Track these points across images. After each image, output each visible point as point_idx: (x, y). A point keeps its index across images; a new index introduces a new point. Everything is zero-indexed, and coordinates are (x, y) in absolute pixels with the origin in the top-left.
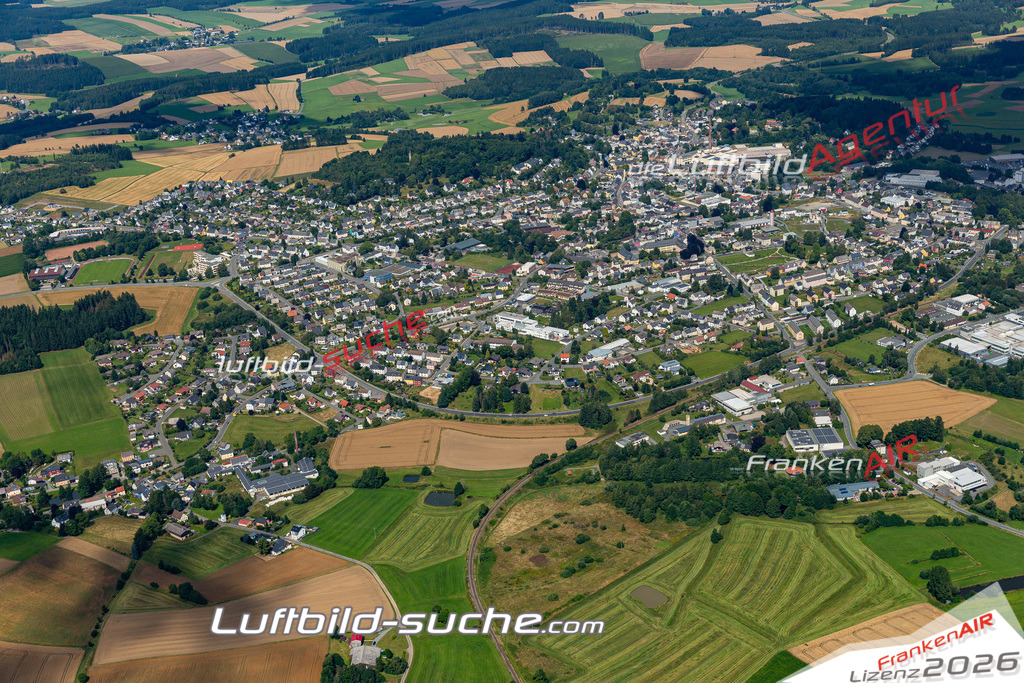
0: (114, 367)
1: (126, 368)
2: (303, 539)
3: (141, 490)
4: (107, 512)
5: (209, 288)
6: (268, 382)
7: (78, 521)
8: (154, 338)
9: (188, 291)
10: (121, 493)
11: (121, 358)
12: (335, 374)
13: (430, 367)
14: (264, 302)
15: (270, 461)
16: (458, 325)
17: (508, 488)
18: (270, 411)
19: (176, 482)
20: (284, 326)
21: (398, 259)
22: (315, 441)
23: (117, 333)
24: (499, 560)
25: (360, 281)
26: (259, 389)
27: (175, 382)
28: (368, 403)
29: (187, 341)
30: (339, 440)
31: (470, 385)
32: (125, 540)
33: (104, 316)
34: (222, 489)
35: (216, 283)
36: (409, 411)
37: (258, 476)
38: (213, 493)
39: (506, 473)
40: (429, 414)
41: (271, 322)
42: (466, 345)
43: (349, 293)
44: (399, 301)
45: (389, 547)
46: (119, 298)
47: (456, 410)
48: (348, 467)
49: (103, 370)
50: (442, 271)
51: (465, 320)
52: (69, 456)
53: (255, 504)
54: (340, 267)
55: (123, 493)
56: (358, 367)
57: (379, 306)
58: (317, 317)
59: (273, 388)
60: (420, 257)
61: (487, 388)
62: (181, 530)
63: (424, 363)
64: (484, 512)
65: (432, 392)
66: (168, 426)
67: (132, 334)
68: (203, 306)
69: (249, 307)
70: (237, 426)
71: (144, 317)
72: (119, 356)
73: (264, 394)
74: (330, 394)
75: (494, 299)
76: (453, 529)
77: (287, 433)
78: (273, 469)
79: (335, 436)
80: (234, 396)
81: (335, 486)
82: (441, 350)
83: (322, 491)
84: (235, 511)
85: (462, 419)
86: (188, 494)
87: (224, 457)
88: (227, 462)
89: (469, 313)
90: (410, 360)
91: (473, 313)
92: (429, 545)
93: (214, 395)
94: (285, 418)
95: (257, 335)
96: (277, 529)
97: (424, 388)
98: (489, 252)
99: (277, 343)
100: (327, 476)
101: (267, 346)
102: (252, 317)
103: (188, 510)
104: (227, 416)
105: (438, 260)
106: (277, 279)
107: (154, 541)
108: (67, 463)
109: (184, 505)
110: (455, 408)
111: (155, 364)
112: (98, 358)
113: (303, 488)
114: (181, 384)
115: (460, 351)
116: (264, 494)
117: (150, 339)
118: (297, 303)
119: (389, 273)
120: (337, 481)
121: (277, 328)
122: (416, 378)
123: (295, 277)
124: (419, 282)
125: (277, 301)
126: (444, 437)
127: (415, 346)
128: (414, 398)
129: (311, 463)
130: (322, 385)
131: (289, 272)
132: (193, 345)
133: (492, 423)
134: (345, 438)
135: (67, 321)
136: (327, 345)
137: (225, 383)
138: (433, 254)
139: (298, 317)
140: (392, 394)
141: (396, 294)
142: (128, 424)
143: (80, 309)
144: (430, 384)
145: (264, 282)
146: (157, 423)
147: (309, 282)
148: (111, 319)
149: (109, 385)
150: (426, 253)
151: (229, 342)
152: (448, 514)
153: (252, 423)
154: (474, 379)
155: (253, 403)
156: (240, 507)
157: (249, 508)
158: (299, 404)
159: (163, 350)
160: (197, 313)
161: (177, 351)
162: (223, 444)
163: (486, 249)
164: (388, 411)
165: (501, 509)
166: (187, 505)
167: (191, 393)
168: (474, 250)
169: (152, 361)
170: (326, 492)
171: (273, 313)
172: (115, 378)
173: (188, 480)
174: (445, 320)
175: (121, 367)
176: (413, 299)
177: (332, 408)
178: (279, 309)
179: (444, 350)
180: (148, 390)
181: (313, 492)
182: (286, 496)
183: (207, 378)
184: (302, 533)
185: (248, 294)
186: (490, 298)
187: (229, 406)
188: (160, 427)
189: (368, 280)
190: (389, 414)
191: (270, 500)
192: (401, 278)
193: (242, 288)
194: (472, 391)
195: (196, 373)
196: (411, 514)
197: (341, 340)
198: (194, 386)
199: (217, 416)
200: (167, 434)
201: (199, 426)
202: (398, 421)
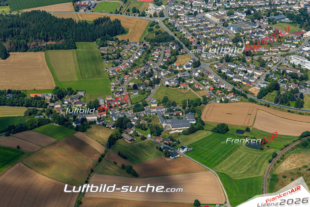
0: (108, 54)
1: (113, 55)
2: (185, 153)
3: (114, 115)
4: (98, 123)
5: (154, 22)
6: (176, 72)
7: (84, 125)
8: (127, 43)
9: (145, 21)
10: (104, 115)
11: (111, 50)
12: (209, 73)
13: (255, 77)
14: (179, 32)
15: (174, 111)
16: (271, 58)
17: (288, 145)
18: (176, 87)
19: (130, 114)
20: (187, 46)
21: (245, 20)
22: (196, 105)
23: (111, 38)
24: (280, 182)
25: (226, 29)
26: (172, 75)
27: (134, 65)
28: (223, 90)
29: (142, 46)
30: (207, 107)
31: (274, 89)
32: (104, 138)
33: (106, 29)
34: (150, 121)
35: (158, 20)
36: (242, 97)
37: (167, 118)
38: (146, 122)
39: (288, 138)
40: (252, 101)
41: (181, 43)
42: (274, 69)
43: (219, 34)
44: (243, 41)
45: (226, 165)
46: (113, 21)
47: (266, 101)
48: (210, 121)
49: (103, 54)
50: (266, 29)
51: (275, 56)
52: (83, 93)
53: (165, 131)
54: (217, 20)
55: (105, 115)
56: (220, 71)
57: (234, 43)
58: (203, 44)
59: (179, 75)
60: (256, 21)
61: (282, 92)
62: (130, 138)
63: (253, 75)
64: (275, 155)
65: (255, 90)
66: (129, 86)
67: (117, 39)
68: (150, 30)
69: (172, 34)
70: (160, 91)
71: (124, 32)
72: (111, 49)
73: (174, 77)
74: (205, 83)
75: (291, 47)
76: (258, 161)
77: (183, 99)
78: (175, 116)
79: (206, 104)
80: (160, 76)
81: (203, 129)
82: (262, 69)
83: (196, 130)
84: (155, 133)
85: (268, 106)
86: (134, 121)
87: (153, 105)
88: (154, 108)
89: (277, 53)
90: (246, 72)
91: (279, 53)
92: (245, 168)
93: (151, 75)
94: (183, 91)
95: (174, 48)
96: (174, 146)
97: (251, 87)
98: (290, 23)
99: (183, 54)
100: (200, 124)
101: (178, 54)
102: (173, 39)
103: (133, 128)
104: (156, 86)
105: (265, 24)
106: (186, 22)
107: (117, 141)
108: (82, 96)
109: (132, 126)
110: (265, 100)
111: (126, 55)
112: (101, 48)
113: (188, 127)
114: (137, 67)
115: (271, 71)
116: (169, 127)
117: (125, 42)
118: (194, 35)
119: (240, 27)
120: (204, 127)
121: (184, 46)
122: (248, 81)
123: (195, 22)
124: (254, 33)
125: (185, 33)
126: (258, 114)
127: (249, 65)
128: (246, 92)
129: (193, 115)
130: (202, 77)
131: (192, 19)
132: (144, 49)
133: (283, 110)
134: (210, 106)
135: (89, 29)
136: (207, 58)
137: (157, 69)
138: (263, 20)
139: (194, 42)
140: (236, 88)
141: (242, 38)
142: (111, 82)
143: (96, 24)
144: (254, 86)
145: (180, 22)
146: (124, 84)
147: (201, 26)
148: (109, 31)
149: (104, 62)
150: (259, 19)
151: (161, 50)
152: (257, 153)
153: (167, 91)
154: (276, 87)
155: (169, 81)
156: (158, 131)
157: (162, 133)
158: (190, 85)
159: (130, 49)
160: (147, 33)
161: (137, 50)
162: (153, 99)
163: (289, 21)
164: (232, 96)
165: (283, 155)
166: (133, 126)
167: (141, 72)
168: (283, 21)
169: (125, 53)
170: (199, 131)
171: (182, 38)
172: (108, 59)
173: (135, 114)
174: (265, 54)
175: (111, 54)
176: (250, 42)
177: (206, 90)
178: (185, 37)
179: (263, 70)
180: (122, 67)
181: (192, 130)
182: (179, 130)
183: (149, 66)
184: (185, 150)
185: (172, 27)
186: (289, 46)
187: (158, 81)
188: (125, 86)
189: (229, 29)
190: (233, 98)
191: (172, 130)
192: (246, 30)
193: (170, 24)
194: (274, 93)
195: (144, 62)
196: (238, 150)
197: (214, 57)
198: (142, 68)
199: (152, 85)
200: (128, 90)
201: (142, 89)
202: (236, 102)
